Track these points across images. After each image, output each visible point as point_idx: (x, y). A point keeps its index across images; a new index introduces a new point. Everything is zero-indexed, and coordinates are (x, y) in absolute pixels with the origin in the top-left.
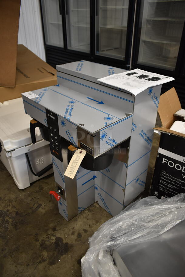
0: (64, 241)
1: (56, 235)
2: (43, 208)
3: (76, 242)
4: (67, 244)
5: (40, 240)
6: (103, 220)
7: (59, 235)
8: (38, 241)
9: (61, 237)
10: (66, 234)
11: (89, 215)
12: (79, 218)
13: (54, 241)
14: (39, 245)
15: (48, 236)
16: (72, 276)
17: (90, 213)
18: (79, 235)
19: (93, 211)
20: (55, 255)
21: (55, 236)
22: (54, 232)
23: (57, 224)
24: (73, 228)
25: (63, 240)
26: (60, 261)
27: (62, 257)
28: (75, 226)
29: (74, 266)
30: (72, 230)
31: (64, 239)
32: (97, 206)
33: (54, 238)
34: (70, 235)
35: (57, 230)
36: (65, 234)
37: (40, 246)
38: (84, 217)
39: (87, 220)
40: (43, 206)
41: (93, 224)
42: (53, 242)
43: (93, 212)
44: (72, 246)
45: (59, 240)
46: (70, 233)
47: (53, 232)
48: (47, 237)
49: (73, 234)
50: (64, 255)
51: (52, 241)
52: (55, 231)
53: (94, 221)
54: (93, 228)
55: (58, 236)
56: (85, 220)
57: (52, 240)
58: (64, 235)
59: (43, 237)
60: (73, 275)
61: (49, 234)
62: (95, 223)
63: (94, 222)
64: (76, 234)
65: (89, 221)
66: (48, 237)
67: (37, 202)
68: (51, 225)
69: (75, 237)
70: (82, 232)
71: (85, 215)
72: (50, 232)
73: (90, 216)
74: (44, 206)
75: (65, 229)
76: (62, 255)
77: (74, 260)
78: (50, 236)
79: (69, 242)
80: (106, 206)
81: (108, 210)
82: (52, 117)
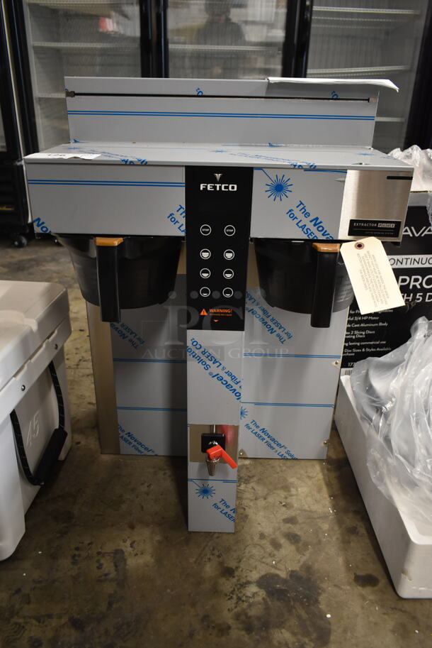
0: (283, 575)
1: (249, 579)
2: (136, 555)
3: (304, 555)
4: (293, 574)
5: (231, 622)
6: (292, 477)
7: (254, 572)
8: (229, 628)
9: (263, 573)
10: (264, 557)
11: (253, 488)
12: (245, 509)
13: (262, 593)
14: (243, 633)
15: (234, 596)
16: (386, 617)
17: (252, 484)
18: (293, 538)
19: (253, 476)
20: (304, 616)
21: (249, 583)
22: (234, 577)
23: (219, 556)
24: (262, 536)
25: (277, 576)
26: (329, 616)
27: (322, 607)
28: (260, 529)
29: (363, 598)
30: (263, 542)
31: (273, 571)
32: (247, 462)
33: (253, 589)
34: (276, 552)
35: (237, 568)
36: (264, 560)
37: (248, 634)
38: (251, 500)
39: (265, 499)
40: (130, 549)
41: (286, 498)
42: (263, 598)
43: (255, 479)
44: (308, 568)
45: (267, 582)
46: (269, 548)
47: (234, 580)
48: (234, 601)
49: (276, 545)
50: (321, 598)
51: (259, 599)
52: (236, 573)
53: (279, 492)
54: (295, 505)
55: (255, 576)
56: (261, 503)
57: (254, 595)
58: (263, 563)
59: (229, 610)
60: (384, 614)
61: (232, 592)
62: (286, 494)
63: (282, 494)
64: (283, 541)
65: (270, 499)
66: (239, 599)
67: (99, 553)
68: (209, 569)
69: (288, 549)
70: (287, 527)
71: (247, 495)
72: (227, 585)
73: (260, 490)
74: (131, 546)
75: (249, 552)
76: (317, 601)
77: (348, 587)
78: (241, 592)
79: (295, 567)
80: (275, 446)
81: (283, 451)
82: (220, 187)
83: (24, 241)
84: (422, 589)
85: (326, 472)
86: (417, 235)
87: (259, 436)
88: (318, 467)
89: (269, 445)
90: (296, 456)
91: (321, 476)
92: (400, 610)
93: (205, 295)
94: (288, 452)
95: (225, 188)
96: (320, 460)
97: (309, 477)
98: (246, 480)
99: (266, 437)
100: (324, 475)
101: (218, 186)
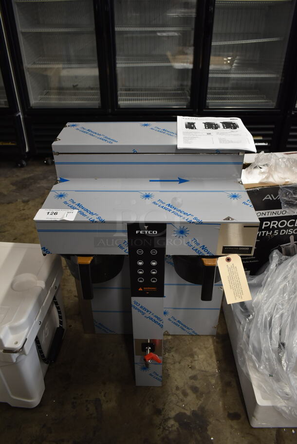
0: (188, 413)
1: (170, 416)
2: (107, 402)
3: (200, 400)
4: (194, 413)
6: (196, 348)
7: (172, 412)
9: (177, 412)
10: (178, 402)
11: (173, 356)
12: (168, 370)
13: (177, 425)
15: (161, 427)
16: (243, 438)
17: (172, 353)
18: (195, 389)
19: (173, 348)
20: (199, 438)
21: (169, 418)
22: (161, 415)
23: (153, 402)
24: (177, 388)
25: (185, 414)
26: (212, 439)
27: (209, 433)
28: (176, 383)
29: (232, 427)
30: (178, 392)
31: (183, 411)
32: (170, 337)
33: (172, 422)
34: (185, 399)
35: (163, 409)
36: (178, 404)
38: (172, 364)
39: (180, 363)
40: (104, 398)
41: (192, 362)
42: (177, 428)
43: (174, 349)
44: (202, 409)
45: (179, 418)
46: (181, 396)
47: (161, 417)
48: (161, 430)
49: (185, 394)
50: (208, 428)
51: (175, 428)
52: (163, 413)
53: (187, 358)
54: (197, 367)
55: (173, 414)
56: (177, 366)
57: (172, 425)
58: (178, 406)
59: (158, 435)
60: (243, 437)
61: (160, 425)
62: (191, 359)
63: (189, 359)
64: (189, 391)
65: (183, 364)
66: (164, 428)
67: (87, 401)
68: (148, 410)
69: (192, 397)
70: (191, 382)
71: (170, 361)
72: (157, 420)
73: (177, 357)
74: (104, 396)
75: (170, 399)
76: (206, 430)
77: (224, 421)
78: (165, 424)
79: (195, 408)
80: (186, 329)
81: (191, 331)
82: (148, 232)
83: (24, 163)
84: (264, 424)
85: (215, 344)
86: (274, 199)
87: (176, 324)
88: (211, 341)
89: (183, 329)
90: (198, 334)
91: (212, 347)
92: (251, 434)
93: (141, 281)
94: (193, 332)
95: (150, 232)
96: (212, 336)
97: (205, 347)
98: (168, 350)
99: (180, 325)
100: (214, 346)
101: (146, 232)
